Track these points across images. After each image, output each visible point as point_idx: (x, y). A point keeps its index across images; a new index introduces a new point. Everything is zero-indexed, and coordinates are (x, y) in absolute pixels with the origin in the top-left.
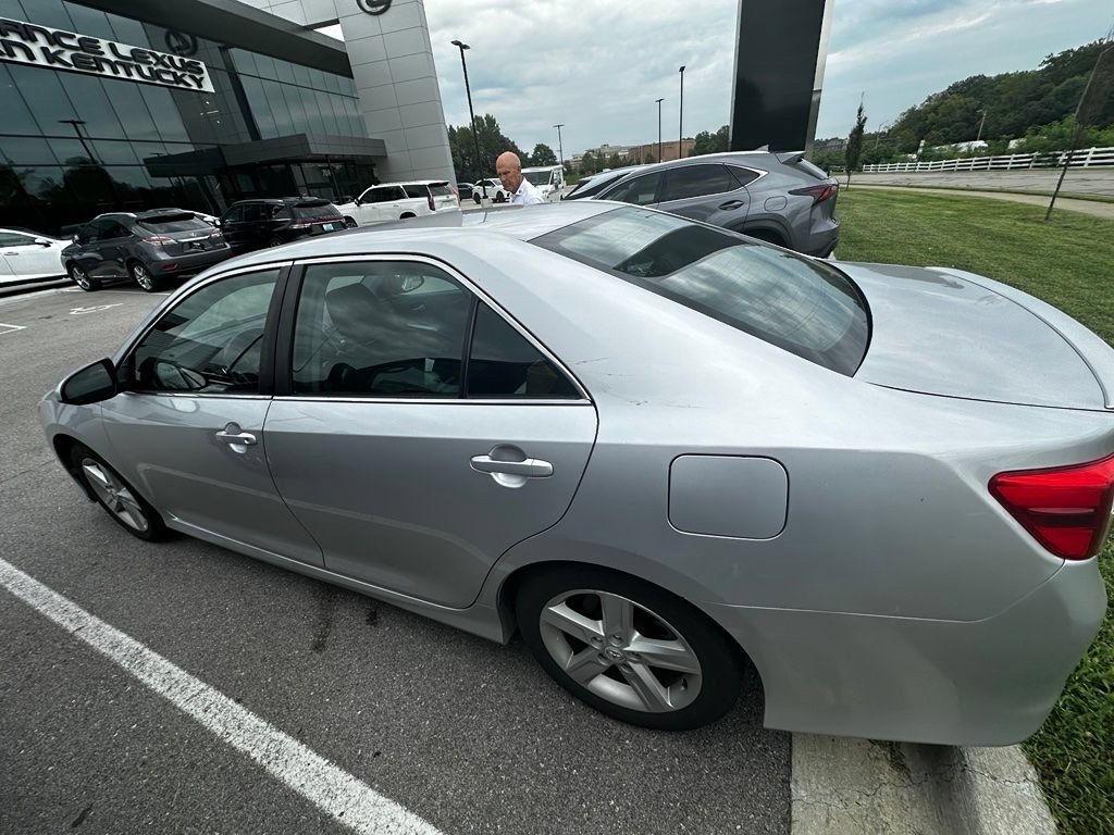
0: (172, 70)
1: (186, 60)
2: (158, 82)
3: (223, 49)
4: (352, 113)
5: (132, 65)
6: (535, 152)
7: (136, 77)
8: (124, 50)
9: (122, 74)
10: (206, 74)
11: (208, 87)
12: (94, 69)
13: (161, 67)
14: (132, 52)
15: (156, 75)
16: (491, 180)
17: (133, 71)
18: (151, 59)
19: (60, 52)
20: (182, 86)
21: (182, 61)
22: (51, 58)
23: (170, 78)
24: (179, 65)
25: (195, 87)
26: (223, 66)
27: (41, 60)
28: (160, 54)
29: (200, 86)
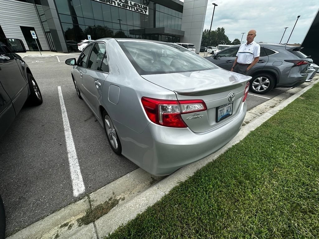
0: (141, 8)
1: (145, 6)
2: (137, 11)
3: (155, 4)
4: (180, 23)
5: (133, 7)
6: (234, 41)
7: (133, 10)
8: (133, 3)
9: (131, 9)
10: (148, 10)
11: (147, 13)
12: (126, 7)
13: (139, 8)
14: (134, 4)
15: (137, 10)
16: (212, 47)
17: (133, 8)
18: (138, 6)
19: (121, 3)
20: (142, 13)
21: (144, 6)
22: (119, 4)
23: (140, 10)
24: (143, 7)
25: (144, 13)
26: (153, 8)
27: (117, 5)
28: (140, 5)
29: (146, 13)
